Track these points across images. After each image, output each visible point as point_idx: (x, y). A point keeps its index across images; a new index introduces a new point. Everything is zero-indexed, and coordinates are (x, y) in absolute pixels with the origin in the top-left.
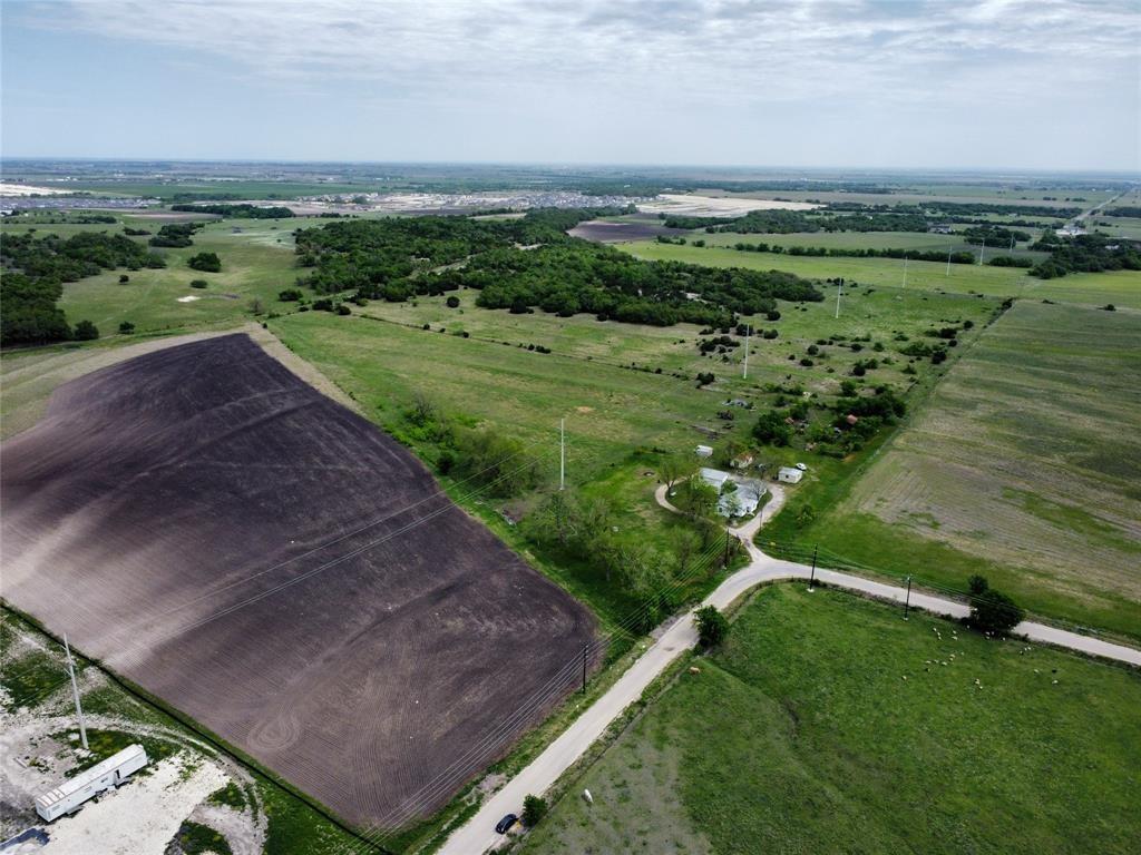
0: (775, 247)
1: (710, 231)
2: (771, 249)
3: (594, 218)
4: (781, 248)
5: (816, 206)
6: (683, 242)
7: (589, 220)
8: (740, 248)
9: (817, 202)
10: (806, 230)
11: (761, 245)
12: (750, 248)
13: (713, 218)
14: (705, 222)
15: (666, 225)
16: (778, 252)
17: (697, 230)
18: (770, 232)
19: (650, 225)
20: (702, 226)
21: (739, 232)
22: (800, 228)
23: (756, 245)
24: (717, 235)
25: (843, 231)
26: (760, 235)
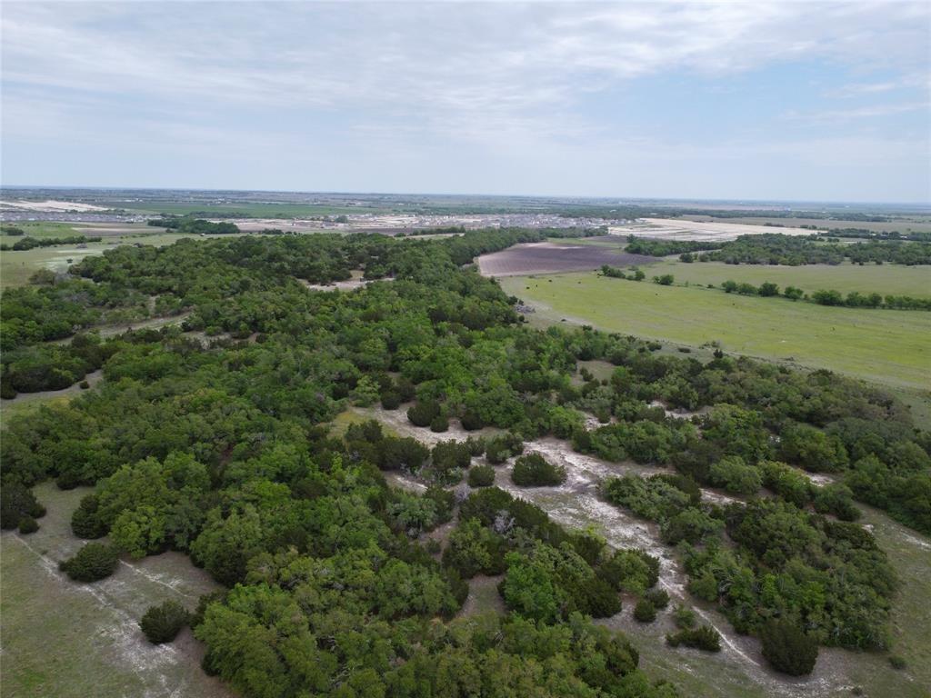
0: (789, 290)
1: (687, 260)
2: (782, 291)
3: (542, 239)
4: (800, 292)
5: (815, 232)
6: (640, 277)
7: (534, 241)
8: (730, 288)
9: (814, 228)
10: (825, 261)
11: (765, 286)
12: (746, 291)
13: (694, 242)
14: (680, 247)
15: (626, 249)
16: (795, 299)
17: (667, 258)
18: (773, 262)
19: (605, 249)
20: (677, 252)
21: (728, 262)
22: (817, 259)
23: (757, 284)
24: (696, 266)
25: (879, 263)
26: (759, 266)
